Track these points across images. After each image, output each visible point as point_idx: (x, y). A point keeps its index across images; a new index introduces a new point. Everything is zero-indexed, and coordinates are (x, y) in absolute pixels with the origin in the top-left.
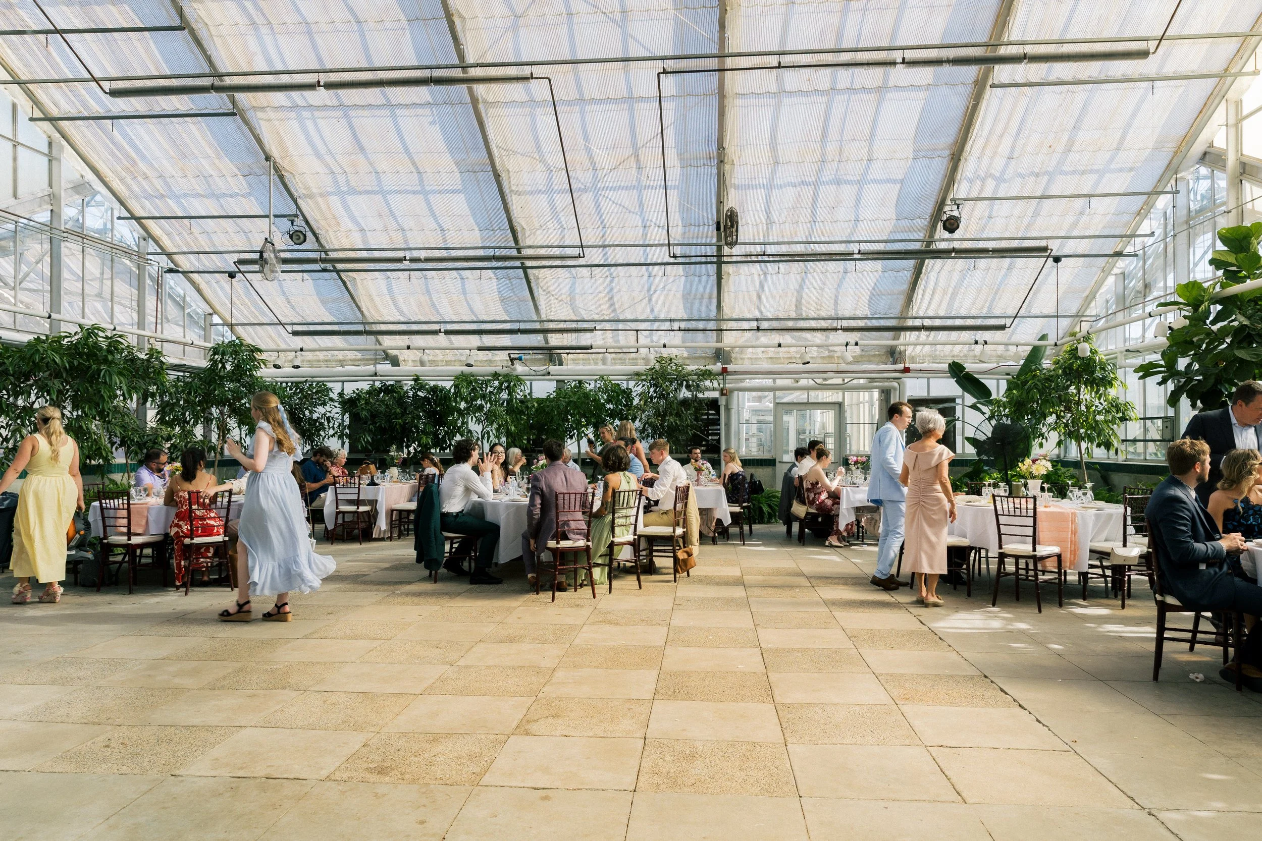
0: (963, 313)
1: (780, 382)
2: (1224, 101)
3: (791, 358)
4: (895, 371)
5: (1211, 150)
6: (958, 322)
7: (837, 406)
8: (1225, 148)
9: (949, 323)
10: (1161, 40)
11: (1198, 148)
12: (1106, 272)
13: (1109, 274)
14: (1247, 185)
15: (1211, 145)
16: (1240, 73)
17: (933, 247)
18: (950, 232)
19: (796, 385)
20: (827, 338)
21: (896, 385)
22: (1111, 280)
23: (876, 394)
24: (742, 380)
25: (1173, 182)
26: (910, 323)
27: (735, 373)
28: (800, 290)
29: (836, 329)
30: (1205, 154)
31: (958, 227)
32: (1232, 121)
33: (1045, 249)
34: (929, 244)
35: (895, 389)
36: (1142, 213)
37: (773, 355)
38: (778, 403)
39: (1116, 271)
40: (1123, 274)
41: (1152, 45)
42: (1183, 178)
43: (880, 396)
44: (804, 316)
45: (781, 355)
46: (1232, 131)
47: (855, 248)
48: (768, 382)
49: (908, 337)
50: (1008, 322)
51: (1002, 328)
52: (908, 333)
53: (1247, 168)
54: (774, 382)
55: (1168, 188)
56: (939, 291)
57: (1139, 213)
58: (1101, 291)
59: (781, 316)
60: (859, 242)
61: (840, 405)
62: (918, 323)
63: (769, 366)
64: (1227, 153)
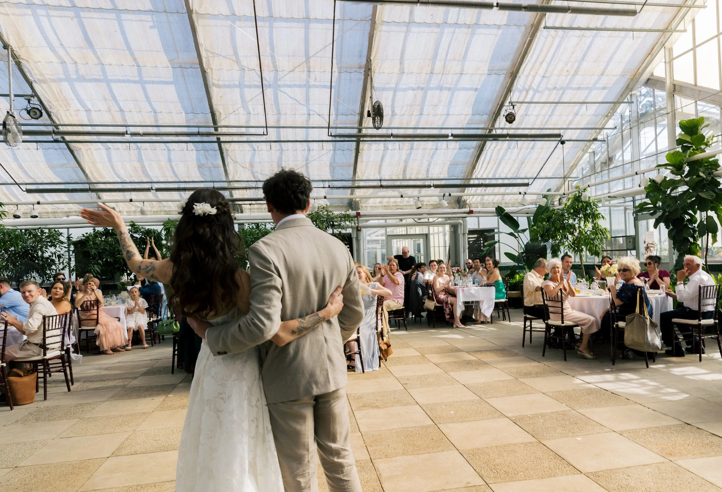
0: (503, 176)
1: (390, 222)
2: (663, 48)
3: (396, 206)
4: (464, 213)
5: (651, 77)
6: (500, 182)
7: (425, 236)
8: (664, 77)
9: (494, 182)
10: (644, 5)
11: (645, 76)
12: (584, 151)
13: (586, 152)
14: (677, 98)
15: (652, 75)
16: (675, 30)
17: (494, 132)
18: (509, 123)
19: (401, 223)
20: (420, 192)
21: (462, 221)
22: (587, 155)
23: (447, 227)
24: (367, 221)
25: (629, 97)
26: (472, 182)
27: (365, 216)
28: (406, 162)
29: (429, 186)
30: (648, 80)
31: (514, 120)
32: (667, 60)
33: (559, 136)
34: (491, 130)
35: (461, 224)
37: (385, 204)
38: (388, 235)
39: (590, 150)
40: (594, 152)
41: (638, 8)
42: (634, 94)
43: (450, 229)
44: (408, 178)
45: (391, 204)
46: (668, 65)
47: (449, 132)
48: (382, 222)
49: (468, 190)
50: (530, 181)
51: (527, 185)
52: (470, 188)
53: (677, 88)
54: (386, 222)
55: (626, 100)
56: (492, 162)
57: (607, 116)
58: (580, 162)
59: (394, 178)
60: (452, 129)
61: (426, 236)
62: (476, 182)
63: (385, 211)
64: (665, 79)
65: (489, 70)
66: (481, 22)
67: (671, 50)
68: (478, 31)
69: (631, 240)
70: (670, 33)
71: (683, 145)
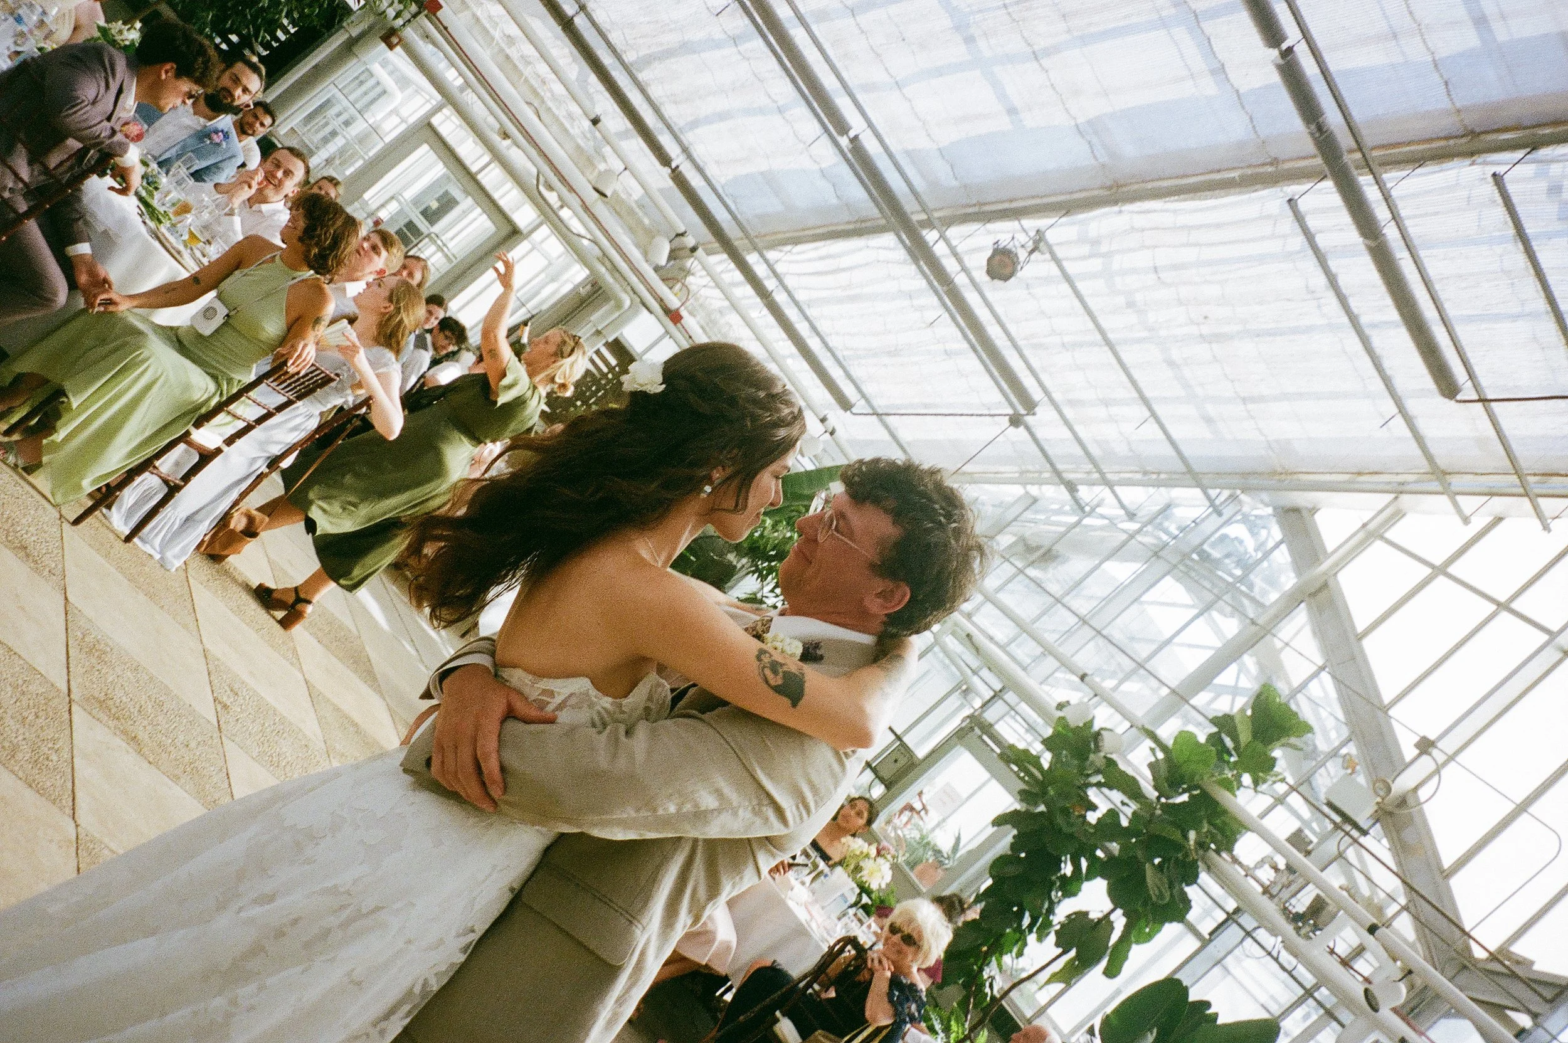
0: (822, 326)
1: (473, 101)
2: (1393, 496)
3: (535, 92)
4: (661, 301)
5: (1305, 513)
6: (802, 328)
7: (506, 230)
8: (1330, 549)
9: (791, 313)
10: (1479, 400)
11: (1302, 499)
12: (1023, 479)
13: (1024, 484)
14: (1301, 616)
15: (1314, 510)
16: (1453, 495)
17: (930, 236)
18: (989, 272)
19: (496, 139)
20: (623, 135)
21: (627, 303)
22: (1017, 490)
23: (578, 274)
24: (427, 37)
25: (1226, 493)
26: (752, 259)
27: (444, 30)
28: (686, 48)
29: (665, 160)
30: (1296, 510)
31: (1006, 278)
32: (1371, 527)
33: (1030, 406)
34: (929, 224)
35: (619, 305)
36: (1153, 477)
37: (512, 52)
38: (430, 125)
39: (1034, 490)
40: (1035, 500)
41: (1468, 392)
42: (1240, 502)
43: (583, 284)
44: (640, 76)
45: (527, 71)
46: (1361, 535)
47: (857, 125)
48: (452, 77)
49: (721, 262)
50: (860, 406)
51: (845, 404)
52: (732, 266)
53: (1322, 596)
54: (462, 90)
55: (1213, 493)
56: (843, 278)
57: (1145, 473)
58: (987, 486)
59: (614, 37)
60: (870, 125)
61: (513, 234)
62: (760, 270)
63: (496, 71)
64: (1328, 556)
65: (1089, 122)
66: (1208, 27)
67: (1399, 515)
68: (1180, 33)
69: (902, 761)
70: (1440, 489)
71: (1219, 733)
